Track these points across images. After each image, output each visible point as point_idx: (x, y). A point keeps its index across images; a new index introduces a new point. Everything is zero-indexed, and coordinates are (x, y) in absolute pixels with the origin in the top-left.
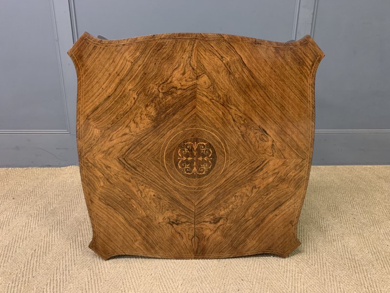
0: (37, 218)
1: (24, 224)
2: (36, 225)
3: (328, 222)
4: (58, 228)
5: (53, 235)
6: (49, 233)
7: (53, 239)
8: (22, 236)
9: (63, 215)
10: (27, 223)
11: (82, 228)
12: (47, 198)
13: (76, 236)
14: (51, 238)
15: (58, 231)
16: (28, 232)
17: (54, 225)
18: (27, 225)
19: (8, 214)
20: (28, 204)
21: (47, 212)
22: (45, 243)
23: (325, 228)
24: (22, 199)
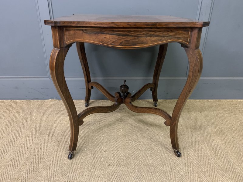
0: (32, 138)
1: (24, 142)
2: (32, 143)
3: (217, 143)
4: (46, 146)
5: (43, 151)
6: (40, 149)
7: (43, 154)
8: (23, 151)
9: (48, 136)
10: (26, 141)
11: (61, 146)
12: (37, 123)
13: (57, 152)
14: (41, 153)
15: (46, 148)
16: (27, 148)
17: (43, 143)
18: (26, 143)
19: (14, 135)
20: (25, 127)
21: (38, 134)
22: (38, 156)
23: (215, 147)
24: (22, 124)
